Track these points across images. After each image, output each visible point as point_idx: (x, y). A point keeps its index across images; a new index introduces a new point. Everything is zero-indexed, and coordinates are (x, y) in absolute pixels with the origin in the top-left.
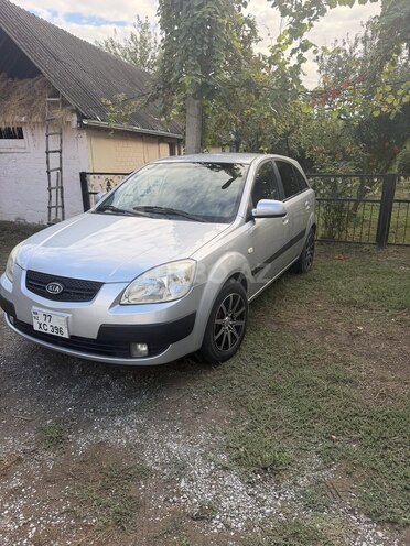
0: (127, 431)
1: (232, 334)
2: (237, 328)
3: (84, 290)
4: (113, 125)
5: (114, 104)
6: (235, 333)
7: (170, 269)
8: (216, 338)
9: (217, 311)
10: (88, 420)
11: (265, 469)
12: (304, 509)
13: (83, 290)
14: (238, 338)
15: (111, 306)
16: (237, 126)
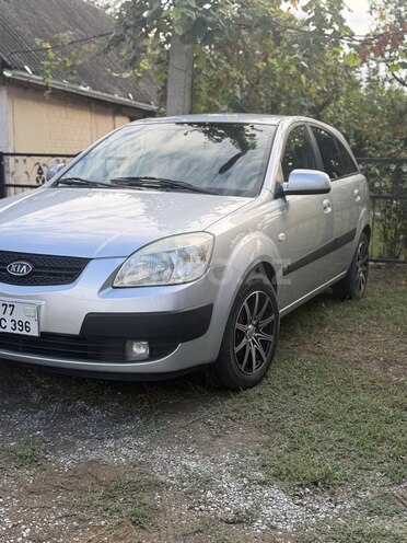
0: (124, 451)
1: (257, 350)
2: (264, 343)
3: (62, 269)
4: (51, 82)
5: (55, 48)
6: (261, 351)
7: (179, 243)
8: (237, 349)
9: (238, 313)
10: (66, 442)
11: (316, 484)
12: (369, 515)
13: (60, 269)
14: (265, 359)
15: (101, 289)
16: (242, 91)
